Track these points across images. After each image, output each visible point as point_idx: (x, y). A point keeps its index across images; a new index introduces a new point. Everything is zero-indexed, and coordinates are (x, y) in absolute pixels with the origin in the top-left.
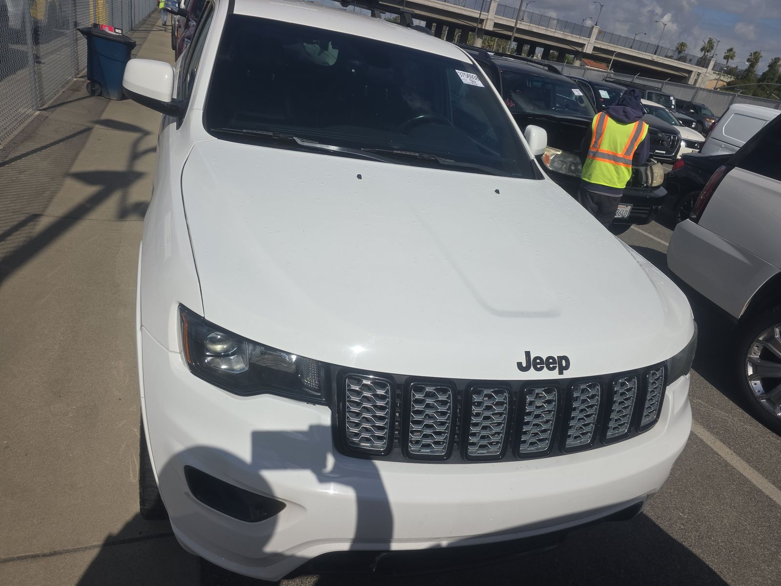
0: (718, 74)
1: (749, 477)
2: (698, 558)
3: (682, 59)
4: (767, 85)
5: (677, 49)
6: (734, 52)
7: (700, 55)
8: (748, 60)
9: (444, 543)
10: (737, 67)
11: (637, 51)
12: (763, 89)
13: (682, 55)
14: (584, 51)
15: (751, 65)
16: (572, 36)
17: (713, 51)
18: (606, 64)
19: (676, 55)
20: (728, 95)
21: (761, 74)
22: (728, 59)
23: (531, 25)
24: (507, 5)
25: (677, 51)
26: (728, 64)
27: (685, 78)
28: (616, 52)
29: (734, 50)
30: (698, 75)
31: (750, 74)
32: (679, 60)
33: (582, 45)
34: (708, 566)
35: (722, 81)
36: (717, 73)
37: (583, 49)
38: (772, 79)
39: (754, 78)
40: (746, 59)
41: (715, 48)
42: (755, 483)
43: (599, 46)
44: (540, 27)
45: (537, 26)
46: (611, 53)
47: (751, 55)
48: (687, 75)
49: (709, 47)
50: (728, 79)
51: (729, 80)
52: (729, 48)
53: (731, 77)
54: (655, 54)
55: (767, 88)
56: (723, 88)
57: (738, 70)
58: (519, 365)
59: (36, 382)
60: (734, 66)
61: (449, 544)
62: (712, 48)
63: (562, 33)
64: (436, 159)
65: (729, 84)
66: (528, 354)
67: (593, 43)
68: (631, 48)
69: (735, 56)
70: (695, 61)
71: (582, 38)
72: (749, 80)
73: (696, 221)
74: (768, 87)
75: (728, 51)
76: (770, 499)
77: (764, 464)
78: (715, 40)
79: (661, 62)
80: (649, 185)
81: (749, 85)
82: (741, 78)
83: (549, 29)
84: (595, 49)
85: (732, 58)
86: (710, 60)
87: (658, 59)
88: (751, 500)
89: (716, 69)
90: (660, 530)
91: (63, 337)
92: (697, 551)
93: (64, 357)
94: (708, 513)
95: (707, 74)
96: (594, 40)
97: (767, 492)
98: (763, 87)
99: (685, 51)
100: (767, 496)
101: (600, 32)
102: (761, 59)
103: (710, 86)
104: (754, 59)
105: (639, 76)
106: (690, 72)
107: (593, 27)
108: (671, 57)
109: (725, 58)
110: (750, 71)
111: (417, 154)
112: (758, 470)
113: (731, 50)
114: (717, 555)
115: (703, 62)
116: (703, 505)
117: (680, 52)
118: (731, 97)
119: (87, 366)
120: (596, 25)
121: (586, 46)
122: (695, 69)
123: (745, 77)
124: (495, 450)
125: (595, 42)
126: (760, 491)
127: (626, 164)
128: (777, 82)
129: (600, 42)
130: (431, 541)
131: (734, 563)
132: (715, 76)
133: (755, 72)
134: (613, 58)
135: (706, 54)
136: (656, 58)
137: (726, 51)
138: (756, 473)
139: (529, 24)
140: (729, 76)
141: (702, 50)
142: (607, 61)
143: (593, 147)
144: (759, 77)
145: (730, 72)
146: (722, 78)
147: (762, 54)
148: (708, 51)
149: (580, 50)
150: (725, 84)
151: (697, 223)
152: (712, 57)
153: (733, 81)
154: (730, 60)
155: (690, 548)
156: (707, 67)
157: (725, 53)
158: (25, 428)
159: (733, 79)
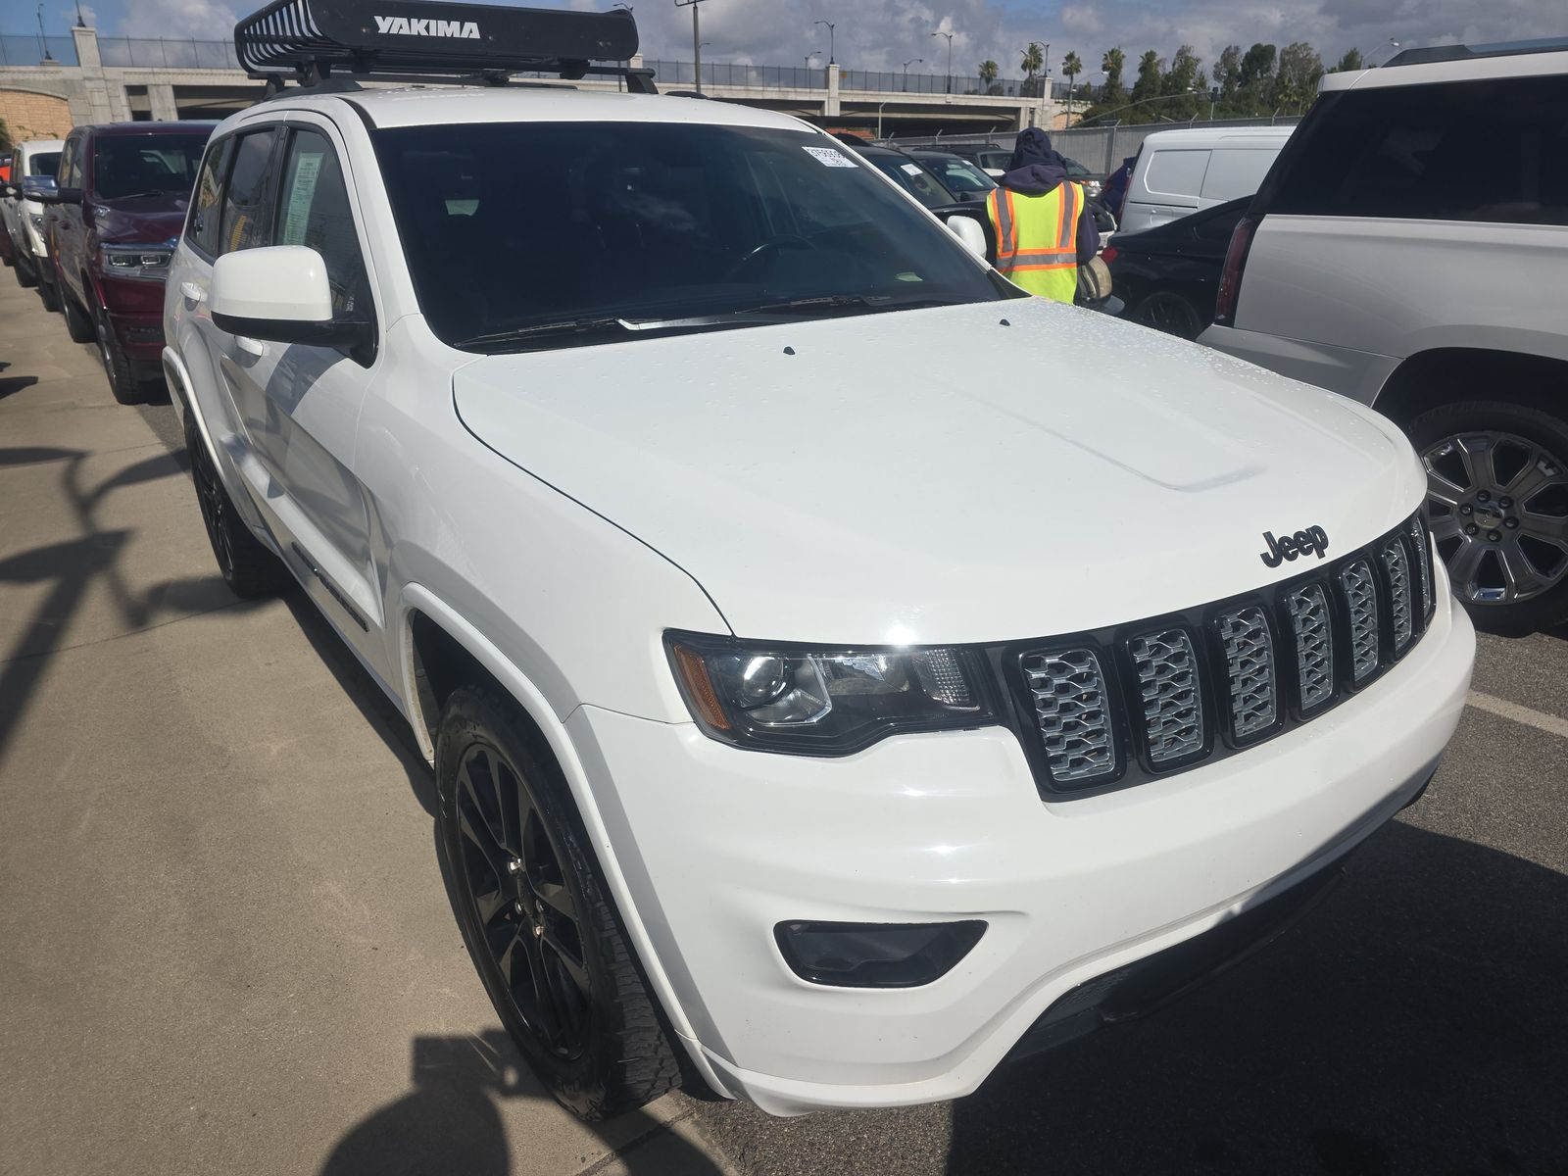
0: (1064, 104)
1: (1484, 707)
2: (1492, 850)
3: (995, 91)
4: (1147, 103)
5: (982, 75)
6: (1078, 60)
7: (1022, 76)
8: (1105, 68)
9: (1237, 908)
10: (1089, 83)
11: (917, 94)
12: (1144, 112)
13: (993, 83)
14: (826, 114)
15: (1110, 75)
16: (796, 92)
17: (1042, 66)
18: (870, 129)
19: (985, 87)
20: (1102, 133)
21: (1132, 86)
22: (1071, 74)
23: (716, 87)
24: (661, 60)
25: (983, 81)
26: (1074, 83)
27: (1011, 122)
28: (881, 104)
29: (1077, 56)
30: (1031, 112)
31: (1115, 90)
32: (991, 95)
33: (820, 105)
34: (1512, 856)
35: (1074, 113)
36: (1061, 101)
37: (823, 112)
38: (1154, 91)
39: (1123, 97)
40: (1101, 68)
41: (1044, 58)
42: (1497, 712)
43: (848, 99)
44: (734, 87)
45: (728, 87)
46: (874, 107)
47: (1106, 59)
48: (1013, 117)
49: (1033, 61)
50: (1081, 108)
51: (1084, 109)
52: (1066, 54)
53: (1086, 104)
54: (949, 92)
55: (1148, 107)
56: (1079, 124)
57: (1092, 89)
58: (1265, 557)
59: (178, 978)
60: (1084, 83)
61: (1244, 907)
62: (1040, 61)
63: (777, 89)
64: (863, 301)
65: (1086, 115)
66: (1268, 536)
67: (837, 95)
68: (904, 91)
69: (1080, 66)
70: (1017, 89)
71: (815, 90)
72: (1117, 102)
73: (1229, 322)
74: (1151, 106)
75: (1067, 58)
76: (1532, 727)
77: (1491, 681)
78: (1039, 46)
79: (963, 104)
80: (1095, 297)
81: (1120, 111)
82: (1103, 101)
83: (751, 88)
84: (844, 106)
85: (1078, 71)
86: (1043, 82)
87: (958, 100)
88: (1508, 739)
89: (1055, 95)
90: (1413, 829)
91: (174, 879)
92: (1484, 840)
93: (204, 914)
94: (1462, 780)
95: (1046, 108)
96: (838, 91)
97: (1523, 721)
98: (1142, 108)
99: (995, 76)
100: (1526, 726)
101: (843, 74)
102: (1124, 61)
103: (1061, 124)
104: (1113, 63)
105: (941, 134)
106: (1016, 111)
107: (828, 68)
108: (975, 93)
109: (1066, 72)
110: (1113, 86)
111: (830, 300)
112: (1489, 692)
113: (1070, 57)
114: (1514, 835)
115: (1032, 89)
116: (1447, 770)
117: (988, 80)
118: (1106, 135)
119: (264, 913)
120: (832, 63)
121: (826, 103)
122: (1024, 103)
123: (1108, 98)
124: (1268, 717)
125: (839, 94)
126: (1511, 722)
127: (1066, 263)
128: (1162, 94)
129: (848, 92)
130: (1218, 910)
131: (1543, 838)
132: (1059, 108)
133: (1121, 84)
134: (880, 115)
135: (1033, 72)
136: (952, 99)
137: (1064, 60)
138: (1490, 697)
139: (711, 87)
140: (1082, 102)
141: (1024, 67)
142: (871, 123)
143: (1003, 251)
144: (1130, 93)
145: (1082, 94)
146: (1073, 109)
147: (1124, 51)
148: (1035, 67)
149: (818, 113)
150: (1080, 117)
151: (1233, 327)
152: (1046, 76)
153: (1090, 110)
154: (1075, 75)
155: (1472, 840)
156: (1042, 96)
157: (1063, 64)
158: (215, 1069)
159: (1090, 106)
